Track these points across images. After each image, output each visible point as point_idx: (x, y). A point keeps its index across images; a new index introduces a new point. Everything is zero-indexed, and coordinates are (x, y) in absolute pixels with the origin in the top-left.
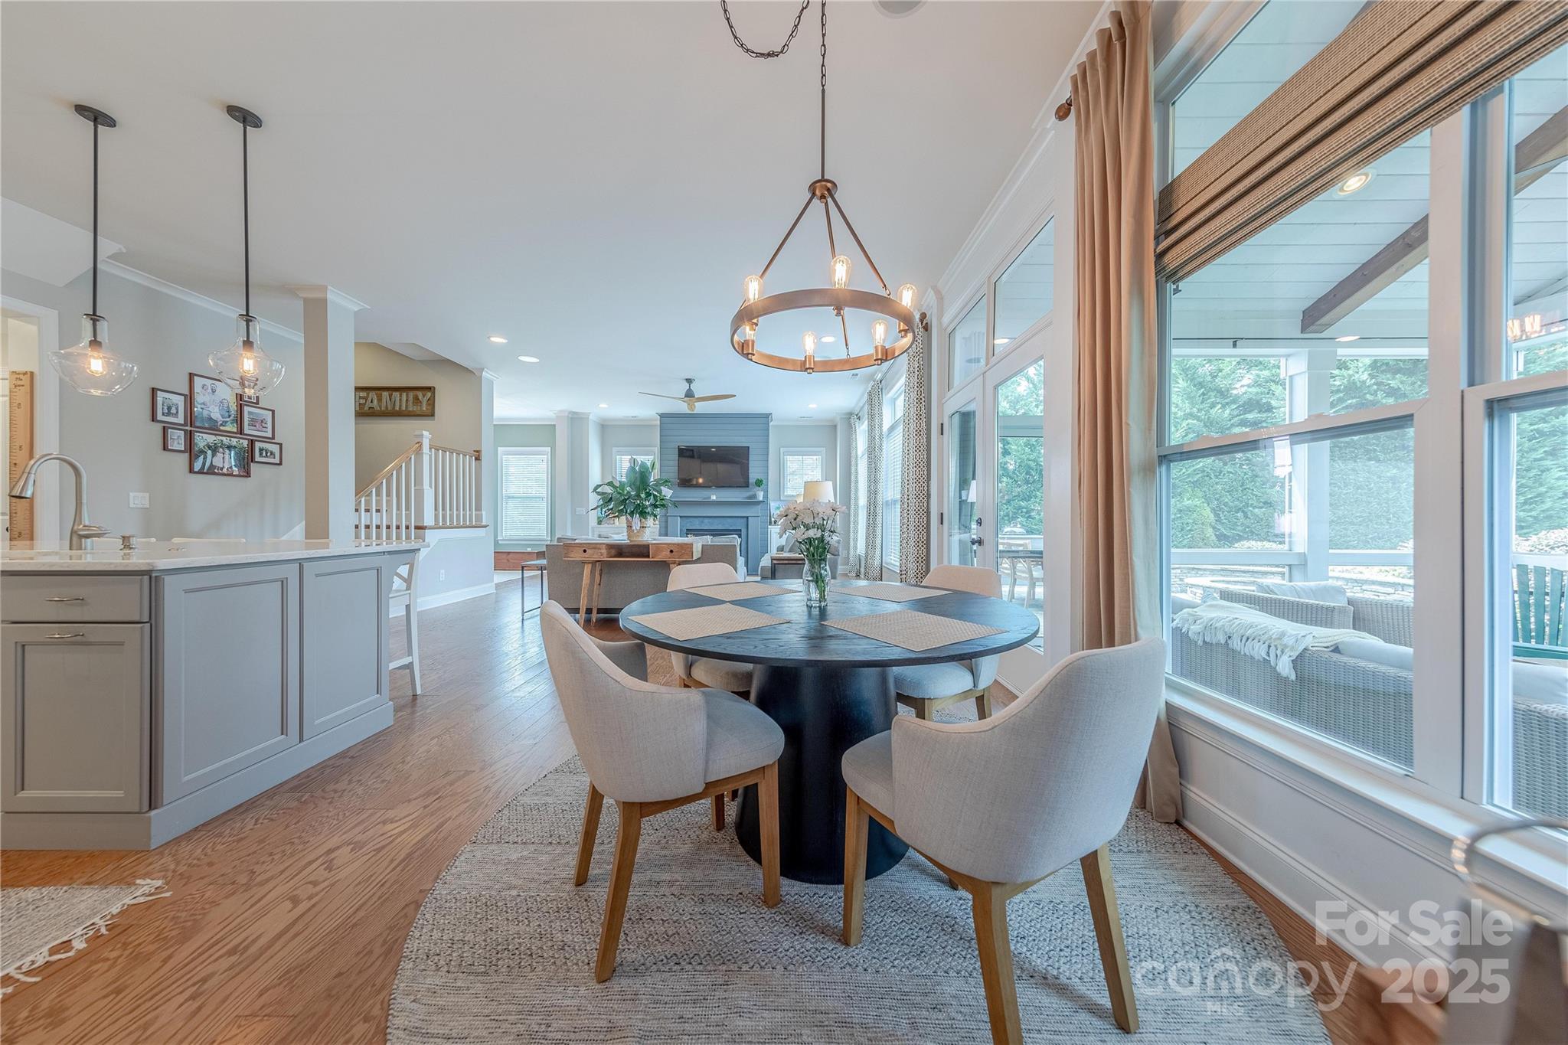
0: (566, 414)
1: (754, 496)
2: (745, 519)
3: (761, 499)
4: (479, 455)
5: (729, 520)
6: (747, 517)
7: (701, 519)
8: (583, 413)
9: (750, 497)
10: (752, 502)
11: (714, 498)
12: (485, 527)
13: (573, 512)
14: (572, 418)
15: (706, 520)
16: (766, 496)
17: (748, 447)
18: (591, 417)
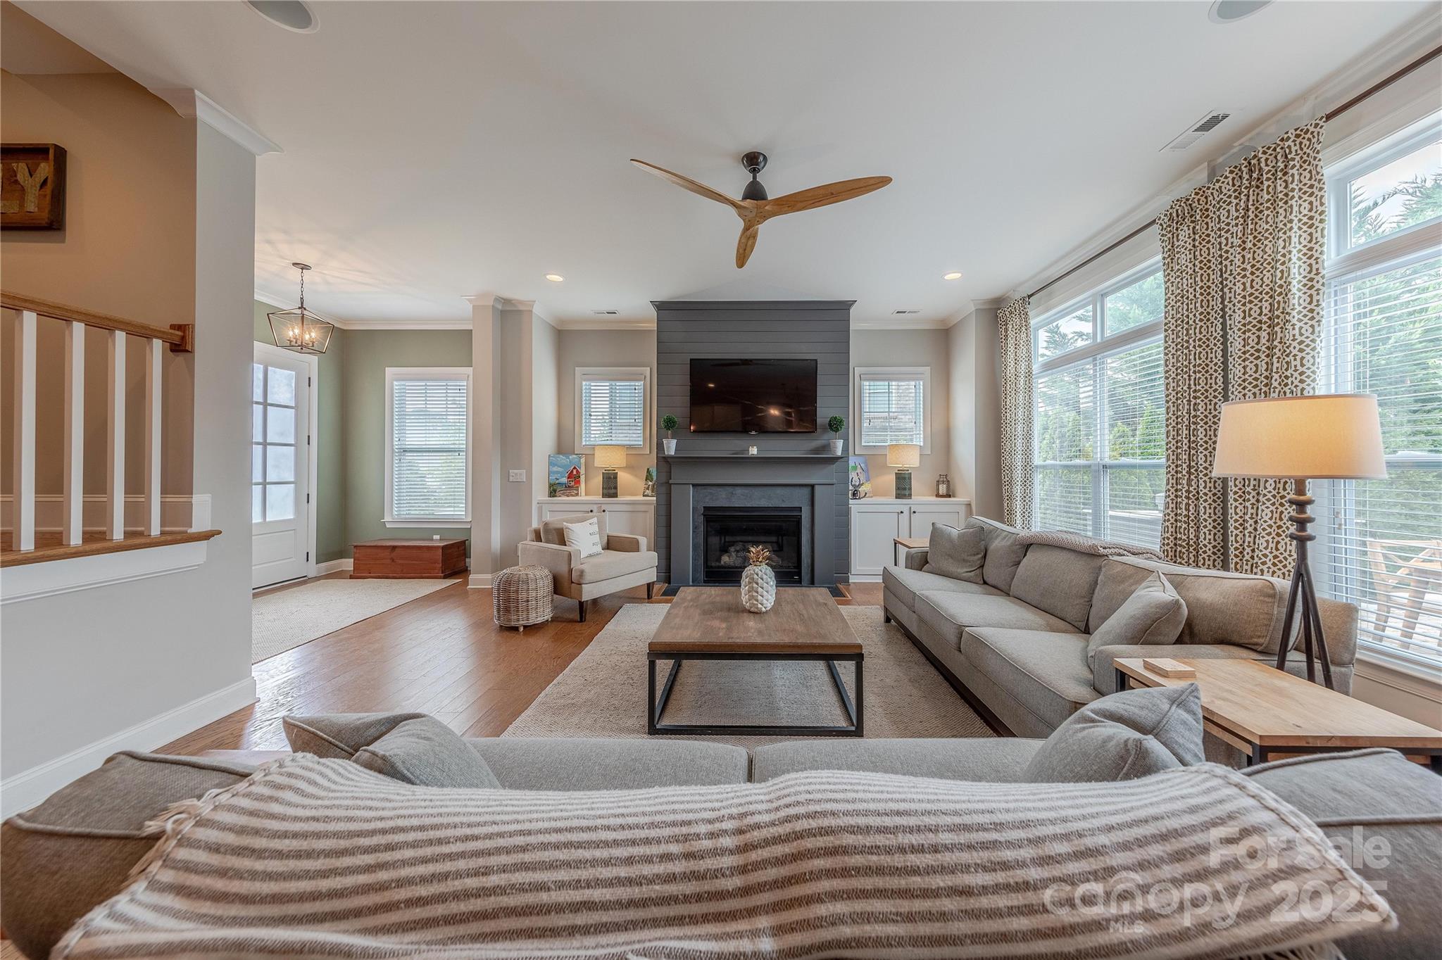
0: (491, 303)
1: (826, 447)
2: (810, 489)
3: (839, 453)
4: (183, 338)
5: (779, 491)
6: (812, 486)
7: (730, 489)
8: (521, 302)
9: (817, 450)
10: (823, 459)
11: (754, 451)
12: (206, 536)
13: (505, 476)
14: (501, 311)
15: (739, 491)
16: (846, 448)
17: (816, 360)
18: (537, 310)
